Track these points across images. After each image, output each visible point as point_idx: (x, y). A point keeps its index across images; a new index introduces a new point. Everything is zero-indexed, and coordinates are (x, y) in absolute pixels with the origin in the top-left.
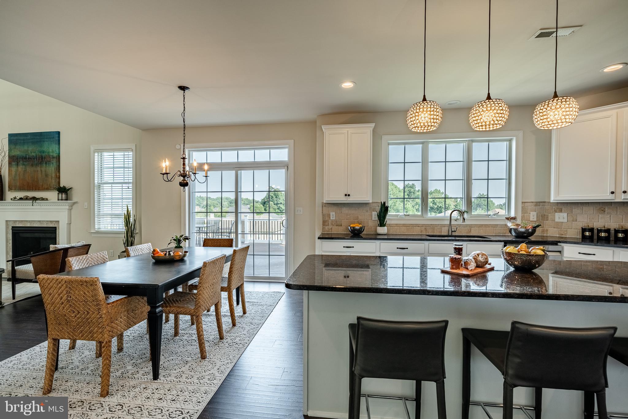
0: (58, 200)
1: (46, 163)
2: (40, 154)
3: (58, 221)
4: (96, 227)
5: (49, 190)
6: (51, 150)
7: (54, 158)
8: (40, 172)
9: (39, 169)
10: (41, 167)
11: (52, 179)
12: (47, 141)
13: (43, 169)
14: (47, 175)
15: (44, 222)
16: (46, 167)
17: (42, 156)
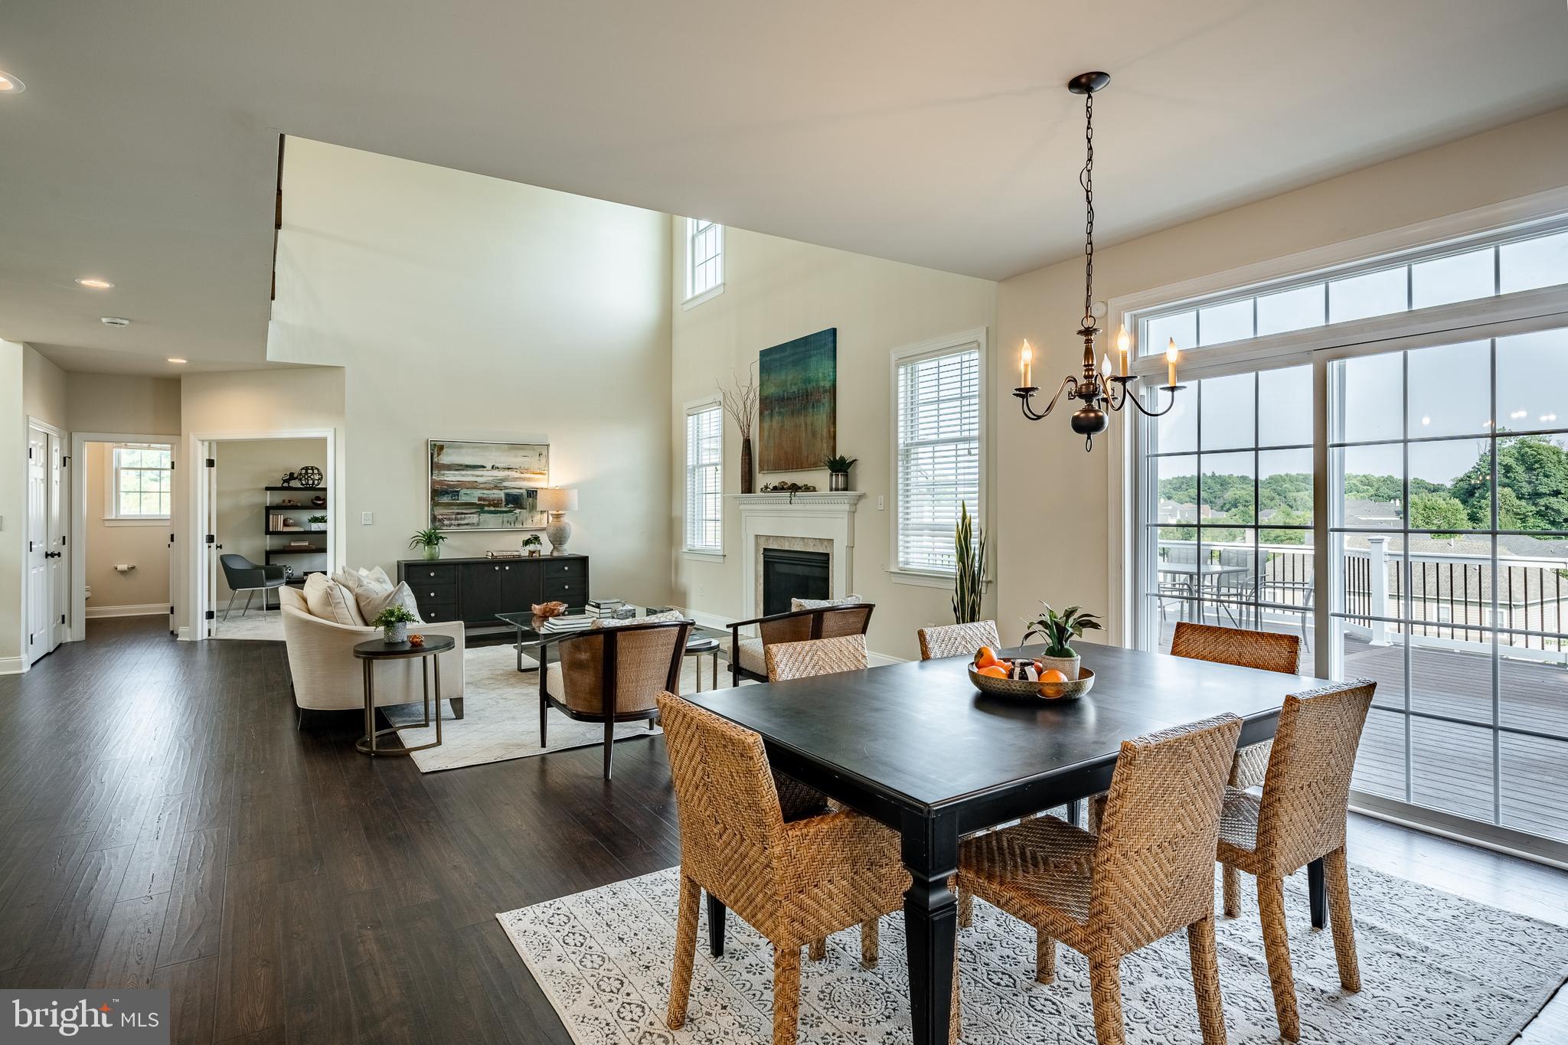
0: (831, 490)
1: (813, 406)
2: (804, 387)
3: (831, 541)
4: (901, 559)
5: (818, 468)
6: (820, 375)
7: (826, 392)
8: (804, 428)
9: (802, 419)
10: (806, 416)
11: (822, 441)
12: (815, 355)
13: (809, 420)
14: (814, 434)
15: (810, 541)
16: (813, 415)
17: (807, 391)
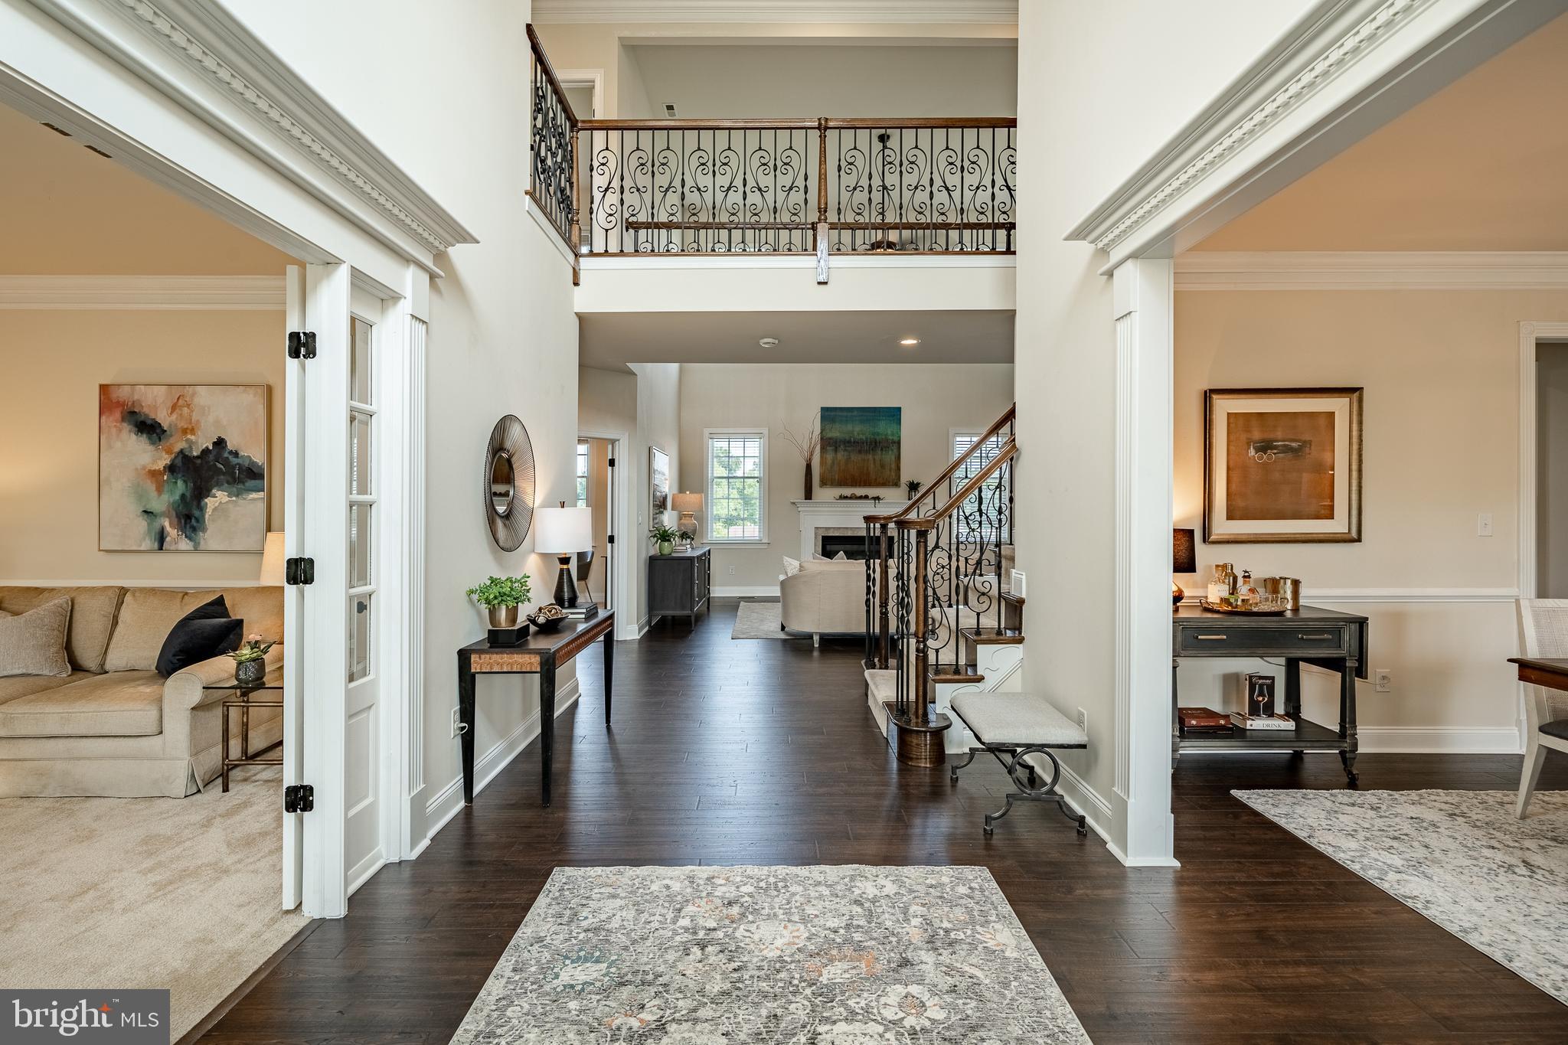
0: (908, 500)
1: (882, 450)
2: (872, 437)
5: (887, 486)
6: (889, 432)
7: (894, 442)
8: (872, 462)
9: (871, 456)
10: (874, 455)
11: (890, 471)
12: (881, 420)
13: (877, 457)
14: (883, 466)
16: (882, 455)
17: (876, 440)
